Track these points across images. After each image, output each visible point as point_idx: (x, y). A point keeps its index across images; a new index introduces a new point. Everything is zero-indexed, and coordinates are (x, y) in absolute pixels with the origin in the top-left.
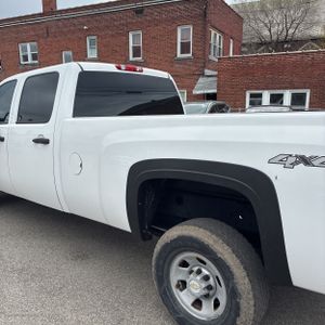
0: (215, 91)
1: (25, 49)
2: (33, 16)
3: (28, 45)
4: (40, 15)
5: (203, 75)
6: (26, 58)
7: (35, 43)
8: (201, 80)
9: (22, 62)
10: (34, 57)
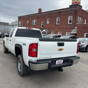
0: (76, 33)
1: (34, 21)
2: (36, 14)
3: (35, 20)
4: (38, 14)
5: (74, 28)
6: (34, 23)
7: (36, 20)
8: (74, 30)
9: (33, 24)
10: (36, 23)
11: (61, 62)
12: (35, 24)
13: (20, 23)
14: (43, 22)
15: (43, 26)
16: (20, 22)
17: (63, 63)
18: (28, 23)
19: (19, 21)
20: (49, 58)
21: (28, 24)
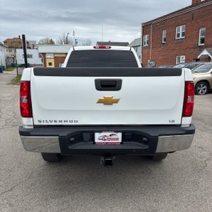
1: (179, 31)
3: (181, 27)
4: (190, 7)
7: (184, 26)
9: (176, 38)
10: (183, 34)
11: (114, 139)
12: (181, 37)
13: (146, 40)
14: (204, 29)
15: (203, 41)
16: (146, 36)
17: (122, 143)
18: (164, 36)
19: (144, 34)
20: (69, 123)
21: (165, 40)
